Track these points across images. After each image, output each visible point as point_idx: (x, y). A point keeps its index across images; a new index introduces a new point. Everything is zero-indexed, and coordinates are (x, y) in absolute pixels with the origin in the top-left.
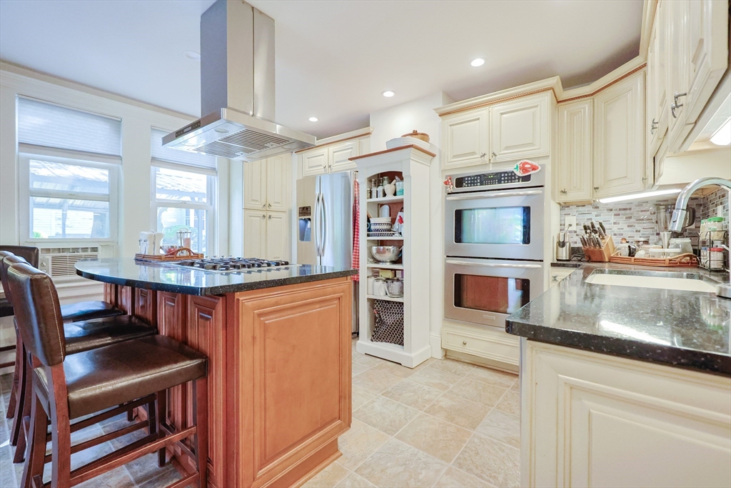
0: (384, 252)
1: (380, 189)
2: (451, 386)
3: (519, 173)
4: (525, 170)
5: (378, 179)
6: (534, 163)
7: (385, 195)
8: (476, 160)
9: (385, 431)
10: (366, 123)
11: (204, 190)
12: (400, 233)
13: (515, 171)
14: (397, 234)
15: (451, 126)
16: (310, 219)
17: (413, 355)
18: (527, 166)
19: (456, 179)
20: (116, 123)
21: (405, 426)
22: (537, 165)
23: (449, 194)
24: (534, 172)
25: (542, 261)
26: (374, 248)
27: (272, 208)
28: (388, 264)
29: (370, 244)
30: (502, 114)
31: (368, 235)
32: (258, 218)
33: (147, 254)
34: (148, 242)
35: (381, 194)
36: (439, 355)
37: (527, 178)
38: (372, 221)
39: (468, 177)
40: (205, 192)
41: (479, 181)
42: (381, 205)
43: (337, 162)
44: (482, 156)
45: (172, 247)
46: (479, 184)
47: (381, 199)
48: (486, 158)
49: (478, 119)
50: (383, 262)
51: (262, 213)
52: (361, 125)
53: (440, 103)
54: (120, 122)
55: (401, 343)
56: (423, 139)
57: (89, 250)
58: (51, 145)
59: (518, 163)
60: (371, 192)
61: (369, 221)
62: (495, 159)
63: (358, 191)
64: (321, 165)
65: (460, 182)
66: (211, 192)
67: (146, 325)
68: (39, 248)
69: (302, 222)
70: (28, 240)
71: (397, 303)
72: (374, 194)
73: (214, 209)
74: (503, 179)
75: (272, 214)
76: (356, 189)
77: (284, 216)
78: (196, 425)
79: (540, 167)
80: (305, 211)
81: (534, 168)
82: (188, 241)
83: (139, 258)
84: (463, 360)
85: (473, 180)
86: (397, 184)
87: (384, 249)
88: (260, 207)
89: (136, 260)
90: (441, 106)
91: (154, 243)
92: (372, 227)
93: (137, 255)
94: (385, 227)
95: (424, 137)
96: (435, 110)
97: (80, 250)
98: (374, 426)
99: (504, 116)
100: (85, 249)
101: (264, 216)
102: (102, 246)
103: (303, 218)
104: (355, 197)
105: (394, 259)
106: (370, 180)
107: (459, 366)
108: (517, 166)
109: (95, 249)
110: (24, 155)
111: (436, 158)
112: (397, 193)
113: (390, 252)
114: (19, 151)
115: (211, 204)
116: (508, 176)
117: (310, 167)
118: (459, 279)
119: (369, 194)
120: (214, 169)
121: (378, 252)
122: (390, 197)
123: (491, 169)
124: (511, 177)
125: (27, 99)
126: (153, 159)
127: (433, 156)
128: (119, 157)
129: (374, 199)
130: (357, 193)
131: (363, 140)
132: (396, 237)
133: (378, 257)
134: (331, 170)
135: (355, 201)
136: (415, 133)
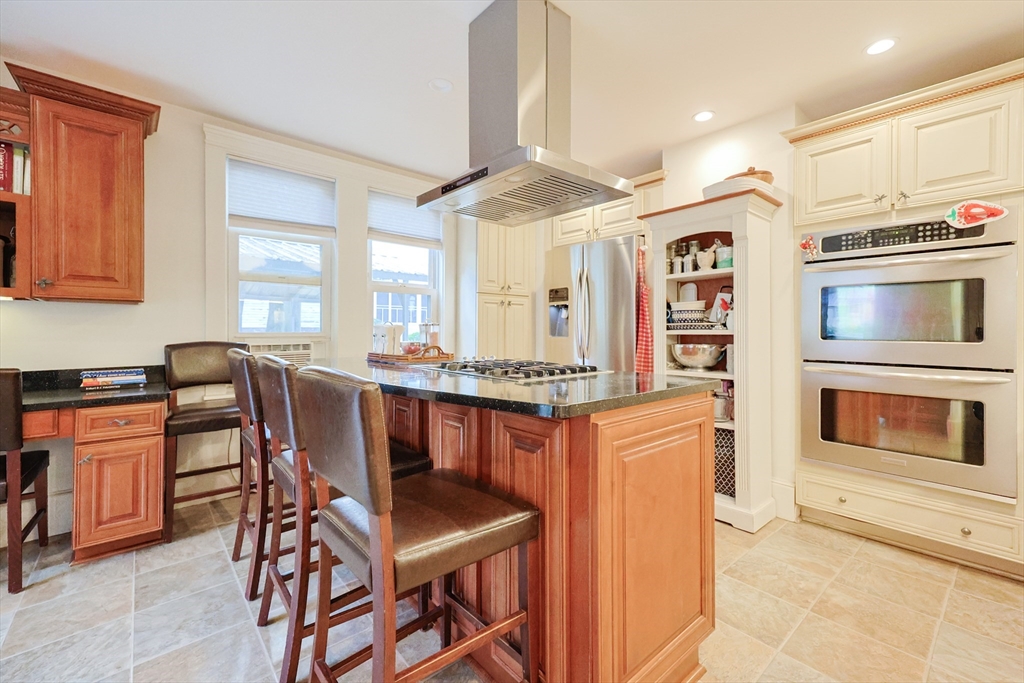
0: (693, 353)
1: (688, 259)
2: (838, 571)
3: (958, 224)
4: (971, 217)
5: (682, 246)
6: (992, 204)
7: (696, 267)
8: (866, 206)
9: (760, 638)
10: (656, 163)
11: (424, 270)
12: (724, 325)
13: (950, 221)
14: (719, 327)
15: (812, 156)
16: (566, 307)
17: (754, 512)
18: (975, 211)
19: (823, 240)
20: (330, 185)
21: (790, 634)
22: (1000, 207)
23: (808, 263)
24: (991, 219)
25: (1012, 371)
26: (678, 348)
27: (512, 291)
28: (701, 370)
29: (670, 342)
30: (919, 128)
31: (668, 328)
32: (495, 305)
33: (385, 353)
34: (386, 338)
35: (689, 266)
36: (792, 514)
37: (976, 231)
38: (675, 306)
39: (847, 235)
40: (427, 273)
41: (869, 240)
42: (682, 283)
43: (606, 224)
44: (876, 201)
45: (412, 344)
46: (869, 245)
47: (689, 274)
48: (886, 204)
49: (869, 141)
50: (692, 368)
51: (500, 298)
52: (650, 168)
53: (791, 124)
54: (334, 183)
55: (732, 495)
56: (765, 180)
57: (301, 347)
58: (261, 216)
59: (956, 208)
60: (672, 265)
61: (669, 306)
62: (905, 203)
63: (643, 263)
64: (582, 230)
65: (831, 244)
66: (435, 271)
67: (409, 450)
68: (250, 345)
69: (553, 309)
70: (238, 335)
71: (724, 430)
72: (678, 267)
73: (438, 295)
74: (921, 234)
75: (513, 300)
76: (641, 262)
77: (527, 302)
78: (526, 610)
79: (1005, 210)
80: (558, 295)
81: (992, 213)
82: (434, 336)
83: (375, 359)
84: (835, 527)
85: (858, 239)
86: (719, 250)
87: (694, 348)
88: (497, 290)
89: (370, 361)
90: (792, 126)
91: (394, 338)
92: (675, 316)
93: (370, 354)
94: (698, 316)
95: (766, 176)
96: (783, 133)
97: (291, 348)
98: (736, 626)
99: (923, 130)
100: (296, 347)
101: (502, 303)
102: (314, 342)
103: (555, 304)
104: (638, 273)
105: (710, 364)
106: (669, 247)
107: (835, 537)
108: (954, 213)
109: (306, 347)
110: (233, 229)
111: (784, 209)
112: (718, 265)
113: (706, 353)
114: (229, 225)
115: (434, 287)
116: (932, 230)
117: (563, 234)
118: (829, 397)
119: (669, 268)
120: (439, 240)
121: (685, 352)
122: (706, 271)
123: (896, 221)
125: (237, 161)
126: (370, 229)
127: (778, 205)
128: (334, 229)
129: (678, 275)
130: (641, 266)
131: (652, 190)
132: (718, 331)
133: (684, 360)
134: (598, 235)
135: (639, 278)
136: (751, 172)
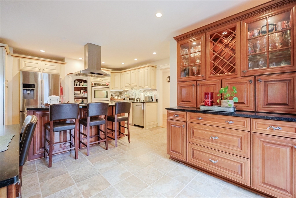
1: (78, 83)
3: (106, 85)
4: (107, 84)
19: (94, 84)
26: (76, 100)
31: (75, 96)
37: (107, 86)
48: (101, 80)
64: (36, 68)
74: (103, 85)
81: (108, 84)
85: (98, 84)
86: (84, 83)
94: (79, 94)
112: (83, 85)
117: (26, 66)
124: (105, 85)
